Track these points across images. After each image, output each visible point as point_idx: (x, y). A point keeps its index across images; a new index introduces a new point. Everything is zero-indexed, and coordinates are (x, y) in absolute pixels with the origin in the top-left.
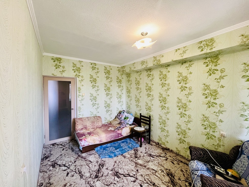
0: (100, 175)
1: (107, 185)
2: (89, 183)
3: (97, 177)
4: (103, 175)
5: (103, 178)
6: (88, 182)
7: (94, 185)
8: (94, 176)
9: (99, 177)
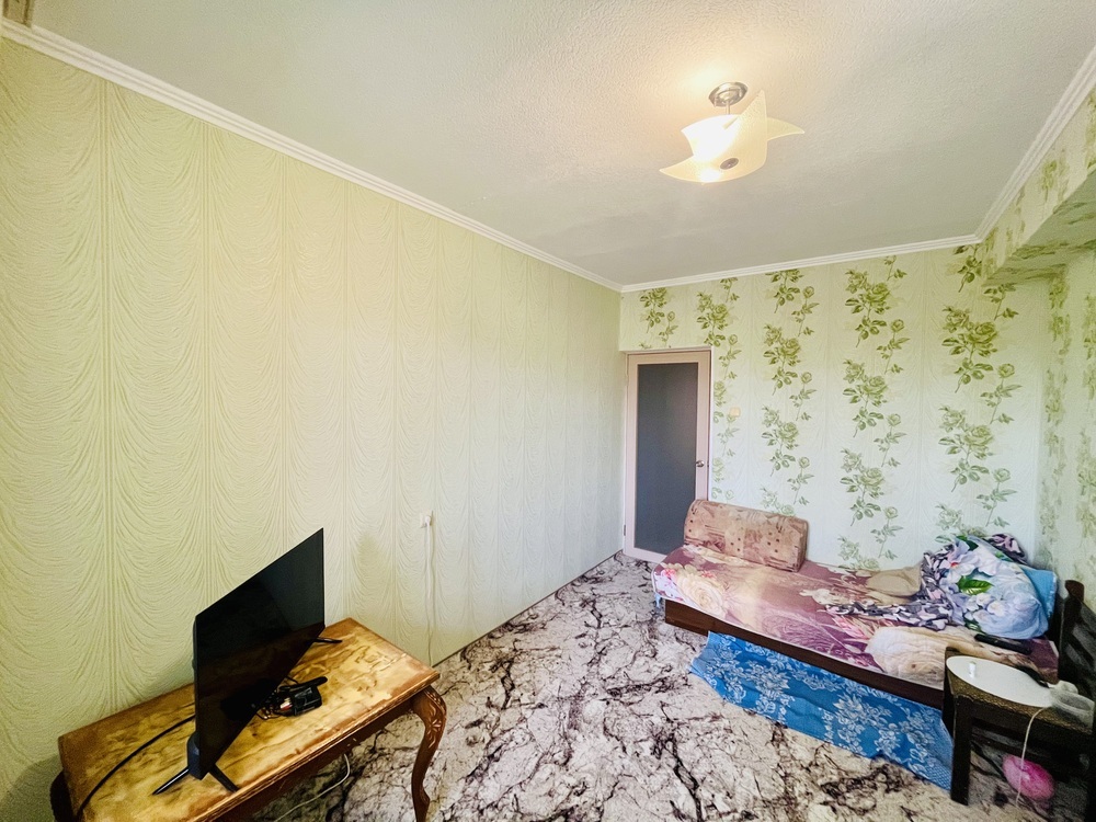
0: (626, 697)
1: (605, 729)
2: (587, 686)
3: (615, 693)
4: (632, 706)
5: (623, 709)
6: (586, 683)
7: (587, 698)
8: (615, 686)
9: (618, 697)
